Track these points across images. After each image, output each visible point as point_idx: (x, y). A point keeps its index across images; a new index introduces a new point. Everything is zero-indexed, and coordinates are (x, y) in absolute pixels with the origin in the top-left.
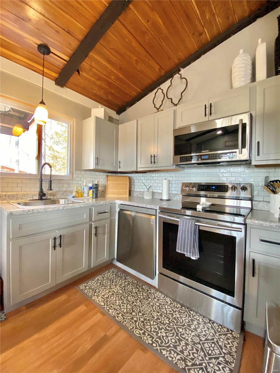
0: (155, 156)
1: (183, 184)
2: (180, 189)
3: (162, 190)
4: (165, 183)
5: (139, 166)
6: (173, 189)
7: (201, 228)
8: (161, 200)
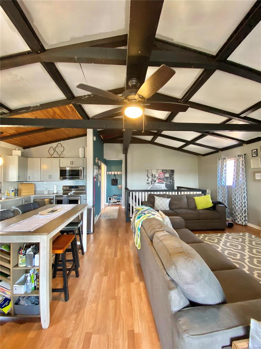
0: (51, 175)
1: (63, 186)
2: (62, 188)
3: (54, 189)
4: (55, 186)
5: (42, 179)
6: (59, 188)
7: (70, 199)
8: (53, 193)
